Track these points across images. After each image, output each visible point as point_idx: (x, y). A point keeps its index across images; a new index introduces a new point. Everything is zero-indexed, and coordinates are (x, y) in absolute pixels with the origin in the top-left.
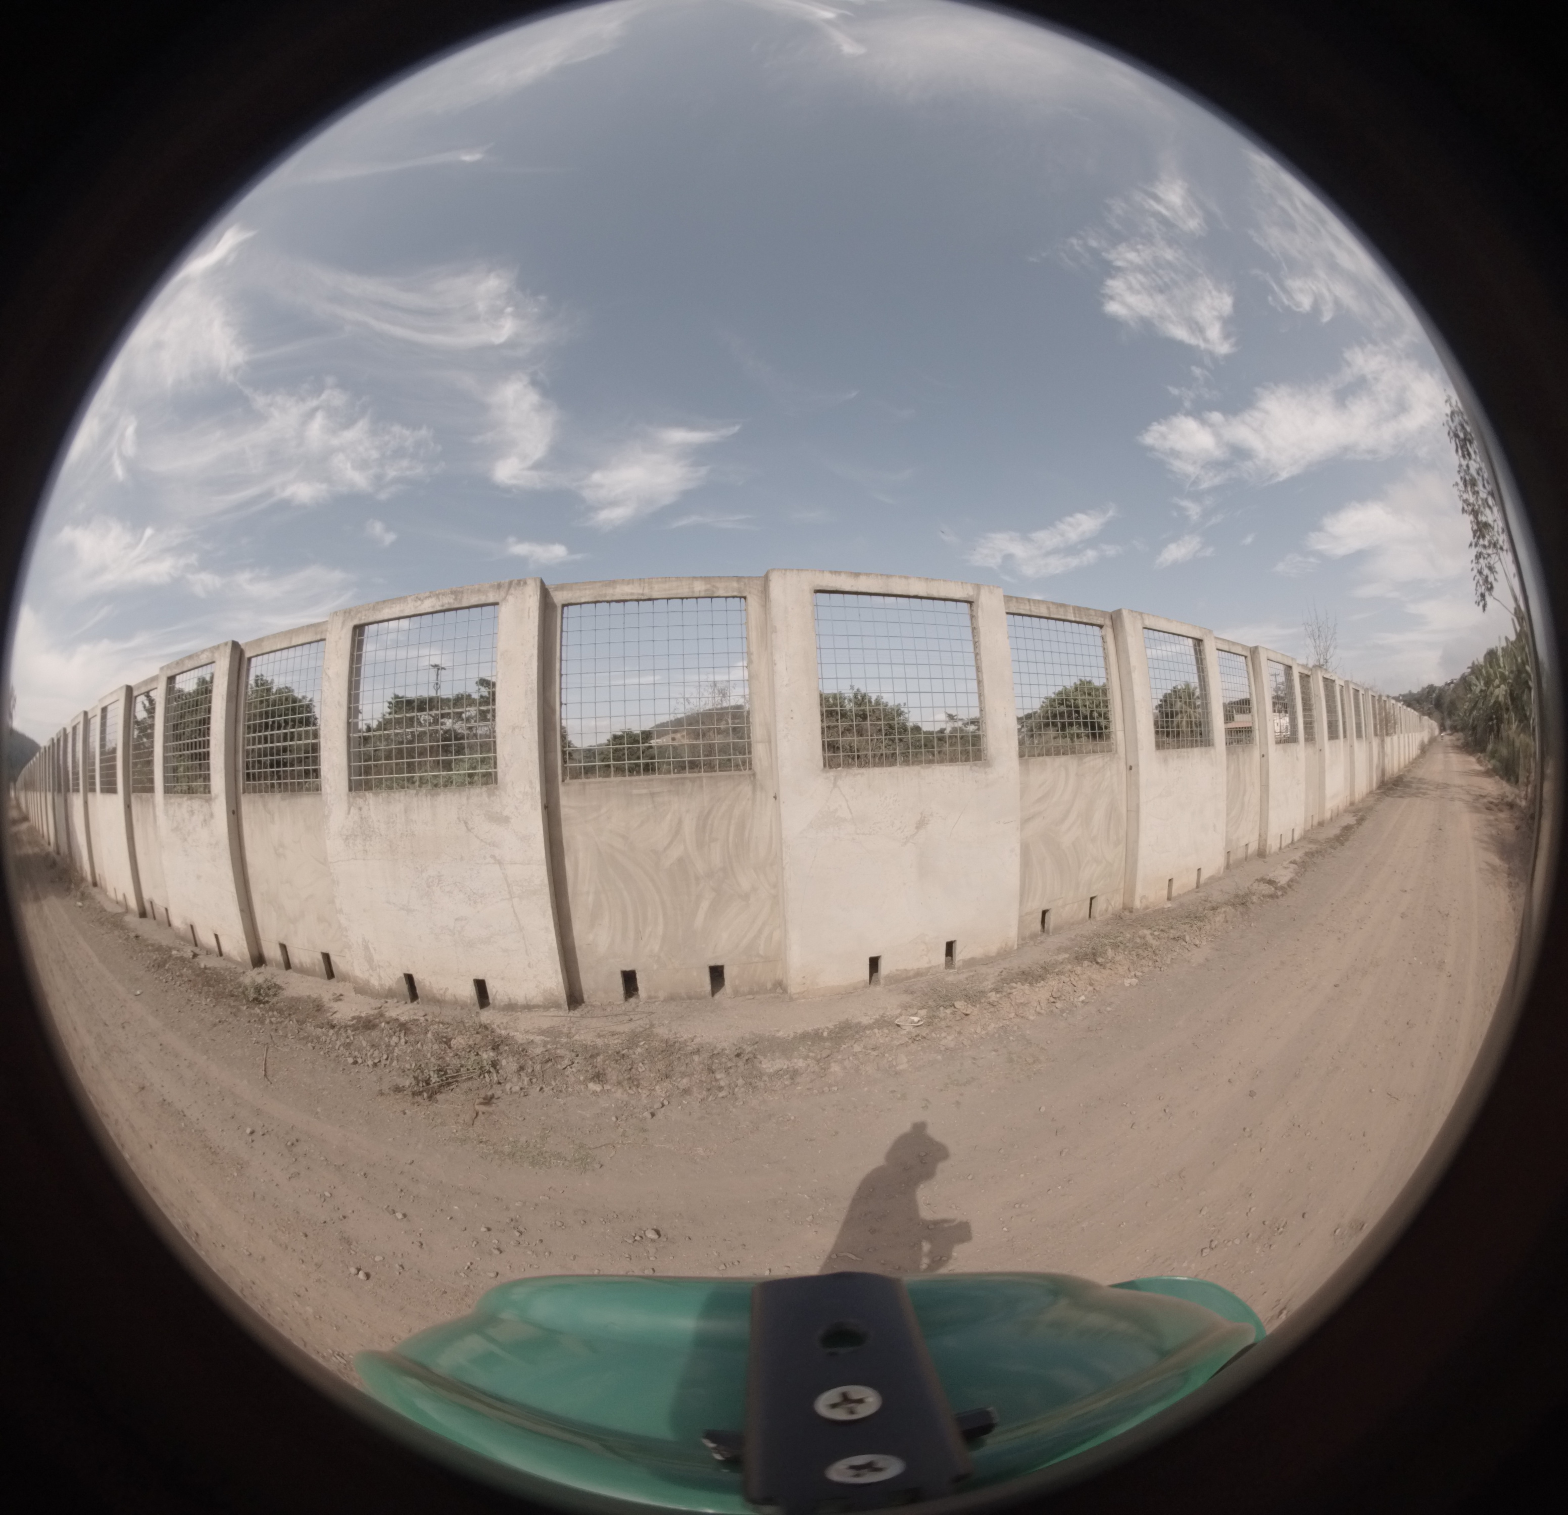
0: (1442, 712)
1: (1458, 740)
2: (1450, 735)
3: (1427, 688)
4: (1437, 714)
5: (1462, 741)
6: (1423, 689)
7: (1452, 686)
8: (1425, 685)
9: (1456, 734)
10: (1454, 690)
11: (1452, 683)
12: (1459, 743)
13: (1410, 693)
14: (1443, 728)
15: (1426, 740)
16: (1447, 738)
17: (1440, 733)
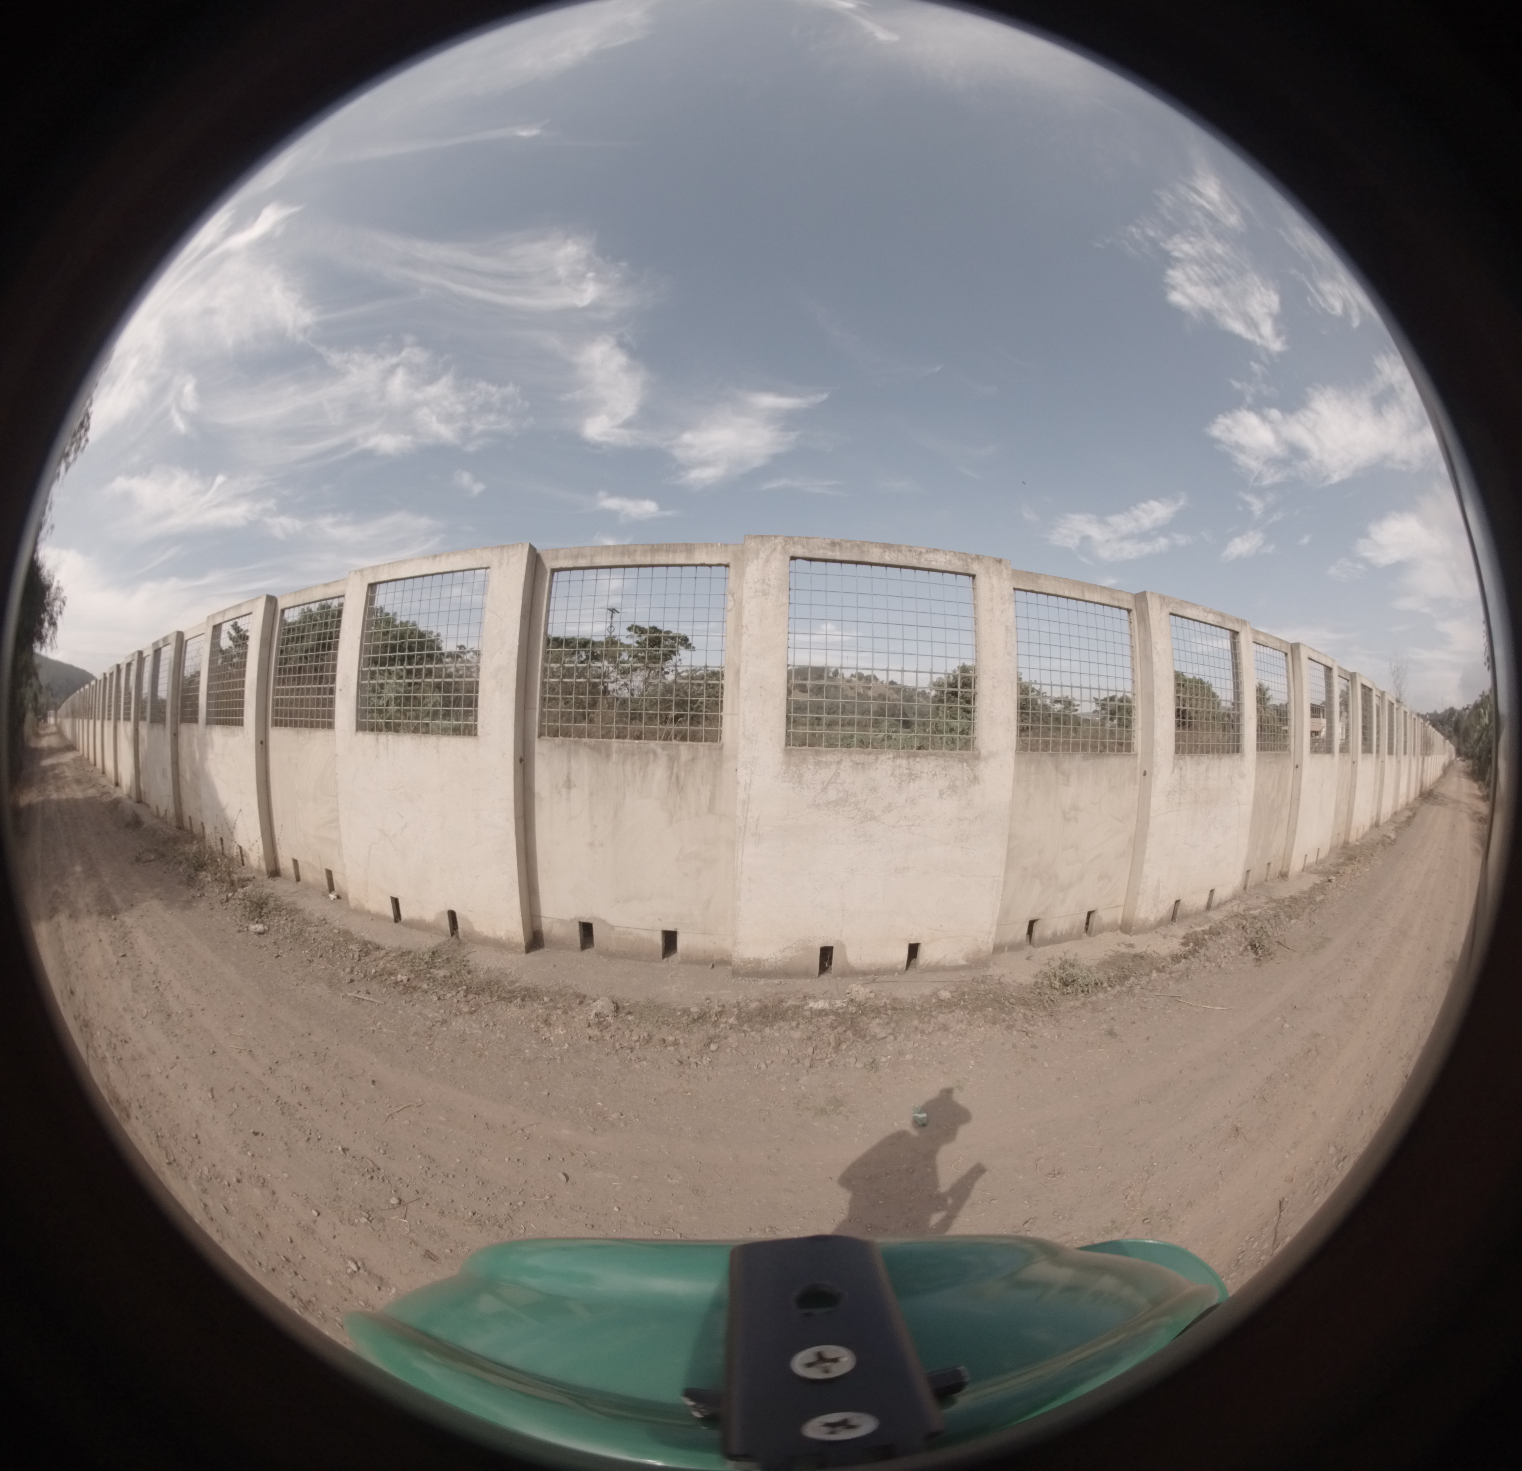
0: (1458, 737)
1: (1468, 767)
2: (1464, 761)
3: (1449, 710)
4: (1455, 738)
5: (1470, 768)
6: (1446, 711)
7: (1468, 711)
8: (1448, 707)
9: (1467, 761)
10: (1469, 716)
11: (1467, 708)
12: (1469, 770)
13: (1435, 712)
14: (1459, 753)
15: (1447, 763)
16: (1461, 764)
17: (1456, 759)
